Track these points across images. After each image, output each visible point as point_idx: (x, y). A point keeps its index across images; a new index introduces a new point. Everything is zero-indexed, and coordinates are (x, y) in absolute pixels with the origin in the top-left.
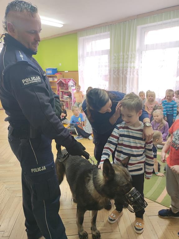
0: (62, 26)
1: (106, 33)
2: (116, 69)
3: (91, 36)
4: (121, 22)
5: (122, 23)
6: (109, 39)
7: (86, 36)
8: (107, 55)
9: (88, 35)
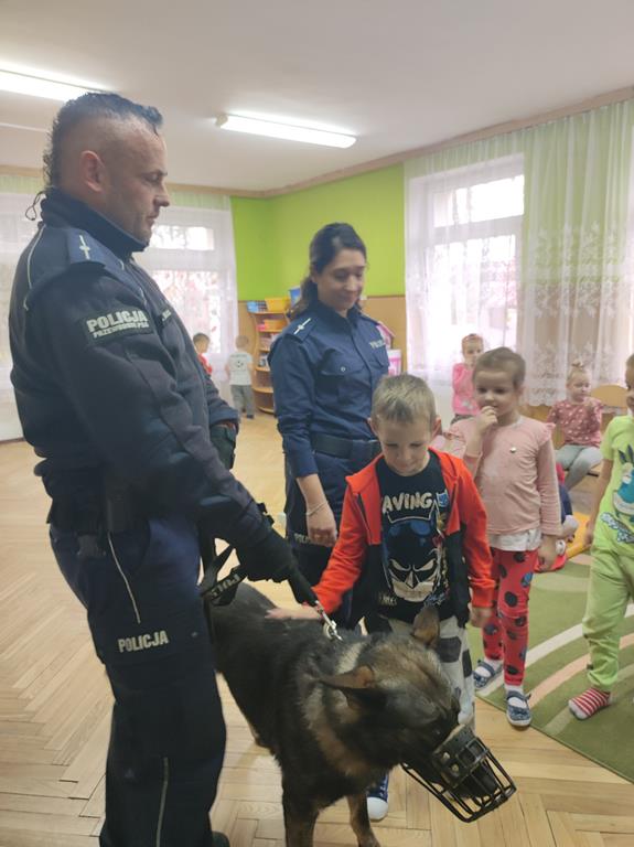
0: (353, 141)
1: (510, 159)
2: (547, 286)
3: (452, 172)
4: (568, 117)
5: (572, 118)
6: (520, 180)
7: (436, 171)
8: (513, 237)
9: (443, 169)
